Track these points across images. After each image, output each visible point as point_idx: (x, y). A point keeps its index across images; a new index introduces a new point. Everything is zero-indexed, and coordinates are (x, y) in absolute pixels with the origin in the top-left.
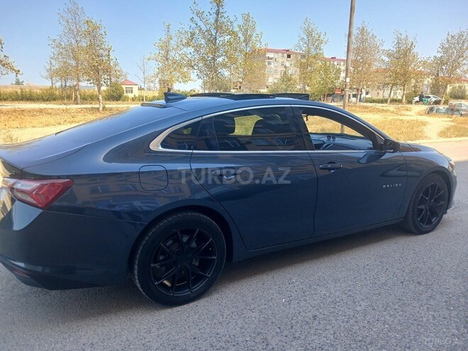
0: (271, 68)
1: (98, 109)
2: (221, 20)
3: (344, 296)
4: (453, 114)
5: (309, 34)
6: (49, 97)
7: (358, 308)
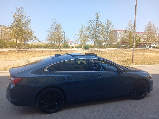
0: (119, 36)
2: (98, 22)
5: (130, 25)
6: (46, 46)
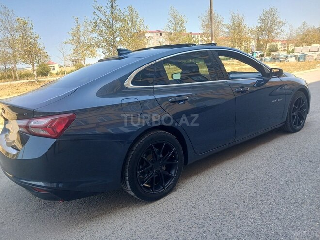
1: (35, 82)
2: (115, 12)
3: (268, 177)
4: (275, 61)
5: (175, 18)
7: (281, 183)
